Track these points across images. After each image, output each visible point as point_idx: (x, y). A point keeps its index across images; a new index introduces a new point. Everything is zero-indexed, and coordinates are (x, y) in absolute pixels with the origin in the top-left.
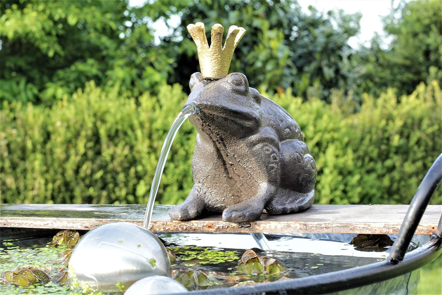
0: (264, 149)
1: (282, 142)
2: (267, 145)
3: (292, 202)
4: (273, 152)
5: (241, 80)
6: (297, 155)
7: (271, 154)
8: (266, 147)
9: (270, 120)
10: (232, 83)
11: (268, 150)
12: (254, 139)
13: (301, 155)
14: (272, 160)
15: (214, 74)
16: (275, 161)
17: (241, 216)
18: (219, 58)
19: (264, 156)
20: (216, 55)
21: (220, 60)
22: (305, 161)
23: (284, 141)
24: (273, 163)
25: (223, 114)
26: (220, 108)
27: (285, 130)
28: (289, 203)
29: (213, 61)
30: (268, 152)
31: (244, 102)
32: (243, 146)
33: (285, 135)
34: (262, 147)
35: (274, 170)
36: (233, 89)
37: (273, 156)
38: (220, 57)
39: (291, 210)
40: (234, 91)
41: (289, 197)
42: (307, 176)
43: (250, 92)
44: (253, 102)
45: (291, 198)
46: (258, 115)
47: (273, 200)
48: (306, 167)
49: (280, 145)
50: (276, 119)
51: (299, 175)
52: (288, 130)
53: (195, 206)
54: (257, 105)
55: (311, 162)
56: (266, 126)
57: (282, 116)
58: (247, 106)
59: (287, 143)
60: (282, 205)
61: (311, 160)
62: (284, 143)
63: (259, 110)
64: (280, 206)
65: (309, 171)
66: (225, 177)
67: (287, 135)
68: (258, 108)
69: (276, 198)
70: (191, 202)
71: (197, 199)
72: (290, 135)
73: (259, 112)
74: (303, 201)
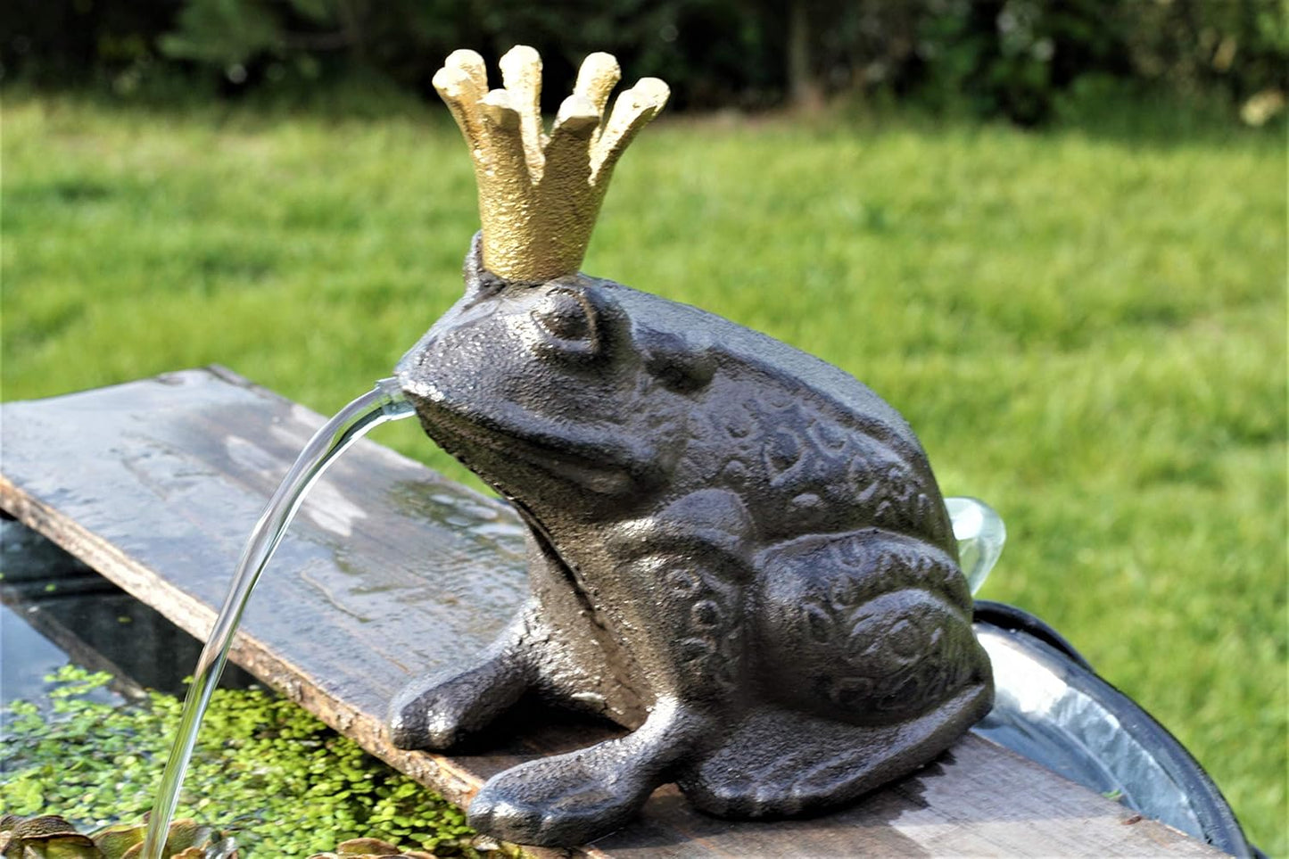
0: (669, 577)
1: (777, 546)
2: (682, 565)
3: (783, 776)
4: (706, 592)
5: (584, 315)
6: (810, 610)
7: (694, 600)
8: (676, 572)
9: (732, 458)
10: (547, 325)
11: (682, 584)
12: (631, 534)
13: (833, 612)
14: (695, 622)
15: (507, 265)
16: (708, 626)
17: (520, 826)
18: (523, 213)
19: (665, 605)
20: (510, 197)
21: (528, 218)
22: (854, 632)
23: (787, 543)
24: (698, 634)
25: (494, 441)
26: (471, 420)
27: (795, 500)
29: (503, 218)
30: (682, 593)
31: (586, 403)
32: (599, 549)
33: (794, 521)
34: (662, 571)
35: (699, 661)
36: (545, 350)
37: (701, 609)
38: (524, 209)
39: (767, 809)
40: (549, 356)
41: (783, 751)
42: (863, 685)
43: (638, 353)
44: (645, 392)
45: (791, 756)
46: (647, 450)
47: (704, 760)
48: (853, 655)
49: (758, 558)
50: (761, 455)
51: (825, 680)
52: (808, 499)
53: (467, 701)
54: (668, 401)
55: (893, 631)
56: (697, 486)
57: (797, 441)
58: (598, 416)
59: (789, 553)
60: (736, 782)
61: (891, 626)
62: (780, 551)
63: (670, 426)
64: (728, 785)
65: (871, 666)
66: (583, 615)
67: (806, 519)
68: (665, 419)
69: (726, 752)
70: (468, 674)
71: (508, 662)
72: (820, 518)
73: (668, 434)
74: (841, 770)
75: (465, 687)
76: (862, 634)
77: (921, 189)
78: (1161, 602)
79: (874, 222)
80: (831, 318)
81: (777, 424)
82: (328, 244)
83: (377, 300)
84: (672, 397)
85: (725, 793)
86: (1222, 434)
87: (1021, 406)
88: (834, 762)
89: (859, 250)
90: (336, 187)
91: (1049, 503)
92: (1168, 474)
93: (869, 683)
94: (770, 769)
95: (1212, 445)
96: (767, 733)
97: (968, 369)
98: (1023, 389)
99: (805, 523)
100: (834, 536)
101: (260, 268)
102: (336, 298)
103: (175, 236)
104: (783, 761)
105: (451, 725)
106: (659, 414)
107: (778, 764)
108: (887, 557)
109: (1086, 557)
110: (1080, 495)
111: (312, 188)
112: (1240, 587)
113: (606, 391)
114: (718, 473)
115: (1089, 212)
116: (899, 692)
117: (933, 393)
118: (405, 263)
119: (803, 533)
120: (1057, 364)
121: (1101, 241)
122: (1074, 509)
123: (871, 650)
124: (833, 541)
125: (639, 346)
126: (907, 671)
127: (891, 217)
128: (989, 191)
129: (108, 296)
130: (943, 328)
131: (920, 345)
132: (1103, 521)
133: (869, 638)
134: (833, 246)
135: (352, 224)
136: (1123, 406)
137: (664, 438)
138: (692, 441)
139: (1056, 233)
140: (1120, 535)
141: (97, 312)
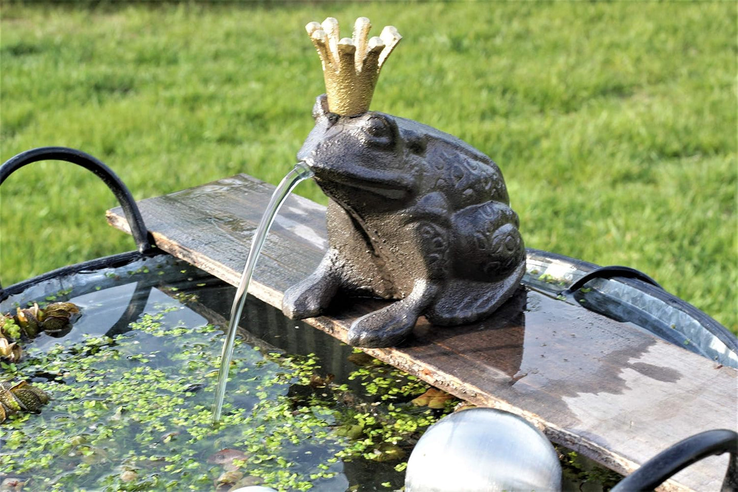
0: (422, 230)
1: (458, 212)
2: (427, 224)
3: (468, 306)
4: (437, 235)
5: (385, 127)
6: (477, 236)
7: (432, 238)
8: (424, 228)
9: (439, 178)
10: (369, 133)
11: (428, 232)
13: (486, 236)
14: (433, 247)
16: (439, 248)
19: (421, 241)
20: (347, 82)
22: (494, 243)
23: (462, 210)
24: (436, 252)
27: (464, 193)
28: (462, 310)
30: (428, 236)
31: (388, 162)
32: (389, 222)
33: (464, 201)
34: (418, 229)
35: (437, 263)
36: (370, 143)
37: (436, 242)
39: (465, 320)
40: (371, 145)
41: (465, 296)
42: (497, 265)
43: (402, 140)
44: (407, 156)
45: (469, 297)
46: (412, 179)
47: (436, 304)
48: (494, 253)
49: (453, 218)
50: (450, 175)
51: (483, 264)
52: (469, 192)
53: (320, 296)
54: (414, 159)
55: (506, 241)
56: (429, 192)
57: (462, 168)
58: (393, 168)
59: (464, 214)
60: (451, 311)
61: (505, 239)
62: (461, 214)
63: (416, 168)
64: (447, 313)
65: (500, 256)
66: (369, 252)
67: (469, 200)
68: (415, 165)
69: (443, 299)
70: (315, 285)
71: (328, 278)
72: (474, 199)
73: (417, 171)
74: (488, 300)
75: (316, 290)
76: (497, 243)
77: (481, 27)
78: (630, 247)
79: (457, 46)
80: (439, 102)
81: (454, 162)
82: (161, 72)
83: (192, 102)
84: (415, 156)
85: (447, 316)
86: (654, 155)
87: (545, 144)
88: (485, 298)
89: (450, 62)
90: (162, 40)
91: (566, 196)
92: (627, 178)
93: (499, 263)
94: (462, 304)
95: (650, 160)
96: (457, 290)
97: (515, 125)
98: (547, 135)
99: (468, 201)
100: (479, 205)
101: (127, 88)
102: (171, 102)
103: (79, 73)
104: (466, 300)
105: (317, 306)
106: (413, 164)
107: (465, 301)
108: (500, 212)
109: (589, 224)
110: (581, 191)
111: (148, 42)
112: (672, 237)
113: (395, 157)
114: (435, 185)
115: (571, 35)
116: (508, 266)
117: (499, 139)
118: (206, 81)
119: (468, 206)
120: (564, 119)
121: (579, 52)
122: (580, 199)
123: (500, 249)
124: (480, 207)
125: (403, 137)
126: (511, 256)
127: (466, 43)
128: (516, 26)
129: (47, 107)
130: (500, 104)
131: (490, 113)
132: (596, 204)
133: (499, 244)
134: (436, 60)
135: (173, 61)
136: (600, 141)
137: (416, 173)
138: (425, 173)
139: (556, 47)
140: (606, 211)
141: (43, 117)
